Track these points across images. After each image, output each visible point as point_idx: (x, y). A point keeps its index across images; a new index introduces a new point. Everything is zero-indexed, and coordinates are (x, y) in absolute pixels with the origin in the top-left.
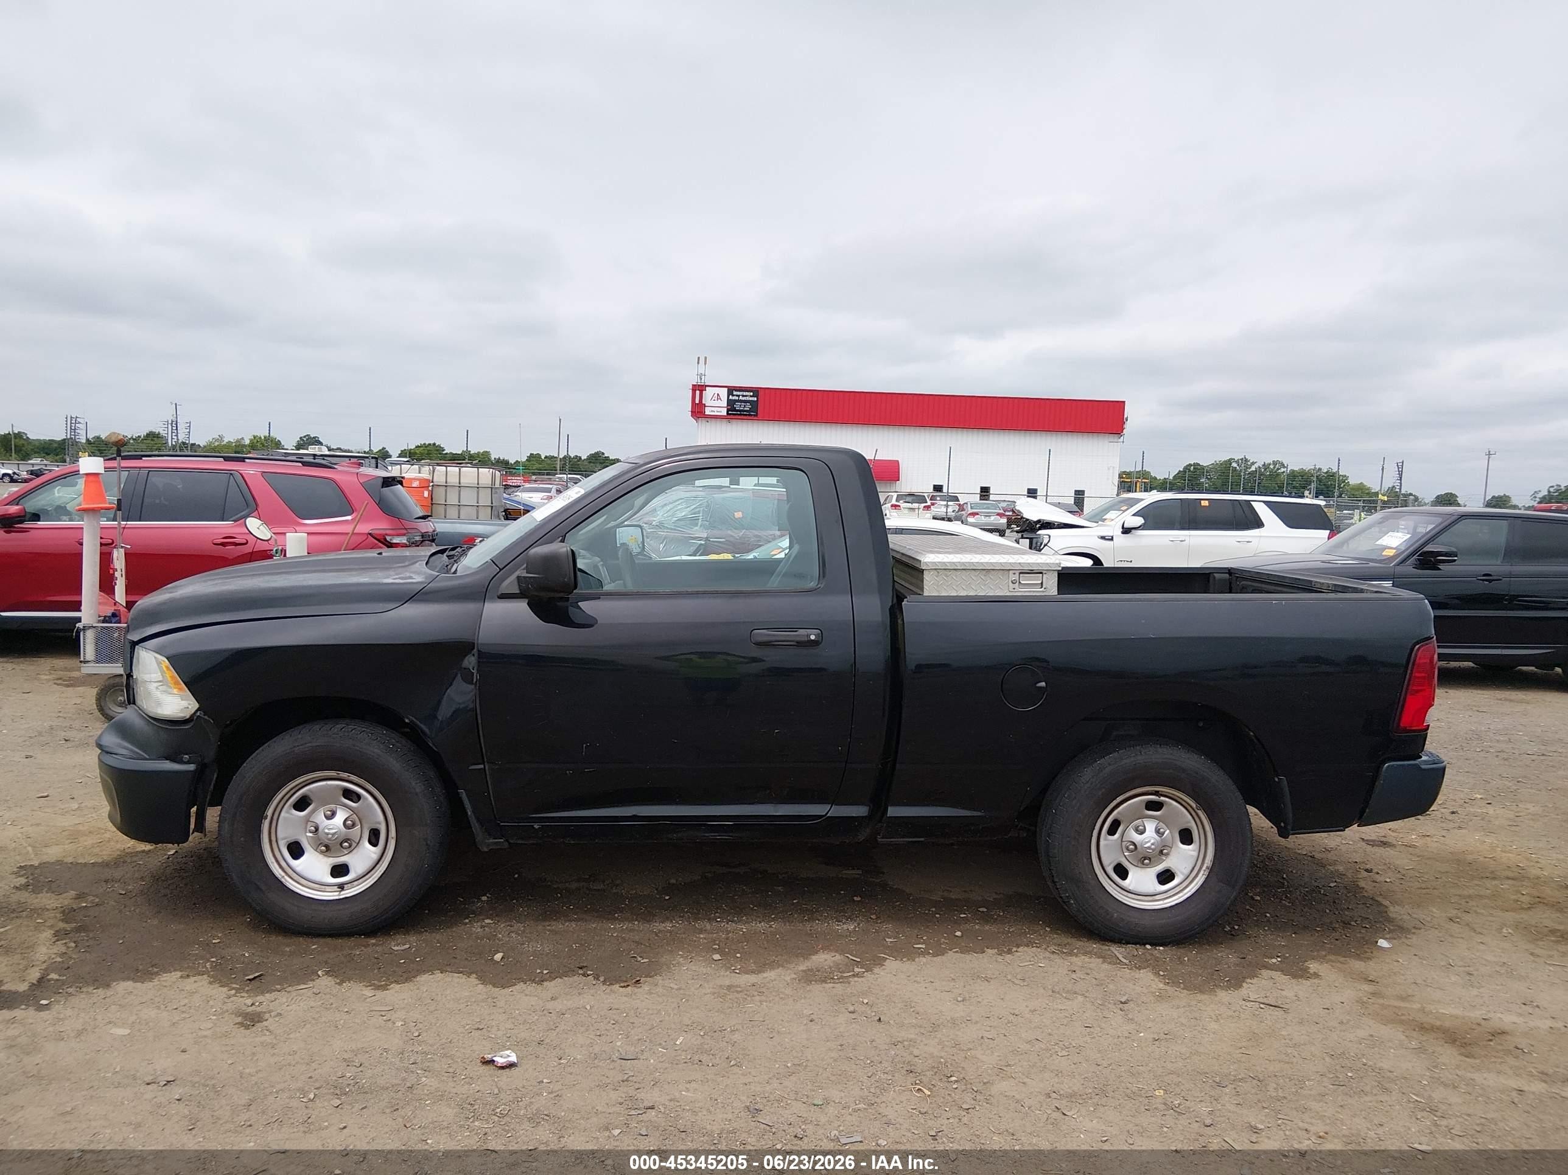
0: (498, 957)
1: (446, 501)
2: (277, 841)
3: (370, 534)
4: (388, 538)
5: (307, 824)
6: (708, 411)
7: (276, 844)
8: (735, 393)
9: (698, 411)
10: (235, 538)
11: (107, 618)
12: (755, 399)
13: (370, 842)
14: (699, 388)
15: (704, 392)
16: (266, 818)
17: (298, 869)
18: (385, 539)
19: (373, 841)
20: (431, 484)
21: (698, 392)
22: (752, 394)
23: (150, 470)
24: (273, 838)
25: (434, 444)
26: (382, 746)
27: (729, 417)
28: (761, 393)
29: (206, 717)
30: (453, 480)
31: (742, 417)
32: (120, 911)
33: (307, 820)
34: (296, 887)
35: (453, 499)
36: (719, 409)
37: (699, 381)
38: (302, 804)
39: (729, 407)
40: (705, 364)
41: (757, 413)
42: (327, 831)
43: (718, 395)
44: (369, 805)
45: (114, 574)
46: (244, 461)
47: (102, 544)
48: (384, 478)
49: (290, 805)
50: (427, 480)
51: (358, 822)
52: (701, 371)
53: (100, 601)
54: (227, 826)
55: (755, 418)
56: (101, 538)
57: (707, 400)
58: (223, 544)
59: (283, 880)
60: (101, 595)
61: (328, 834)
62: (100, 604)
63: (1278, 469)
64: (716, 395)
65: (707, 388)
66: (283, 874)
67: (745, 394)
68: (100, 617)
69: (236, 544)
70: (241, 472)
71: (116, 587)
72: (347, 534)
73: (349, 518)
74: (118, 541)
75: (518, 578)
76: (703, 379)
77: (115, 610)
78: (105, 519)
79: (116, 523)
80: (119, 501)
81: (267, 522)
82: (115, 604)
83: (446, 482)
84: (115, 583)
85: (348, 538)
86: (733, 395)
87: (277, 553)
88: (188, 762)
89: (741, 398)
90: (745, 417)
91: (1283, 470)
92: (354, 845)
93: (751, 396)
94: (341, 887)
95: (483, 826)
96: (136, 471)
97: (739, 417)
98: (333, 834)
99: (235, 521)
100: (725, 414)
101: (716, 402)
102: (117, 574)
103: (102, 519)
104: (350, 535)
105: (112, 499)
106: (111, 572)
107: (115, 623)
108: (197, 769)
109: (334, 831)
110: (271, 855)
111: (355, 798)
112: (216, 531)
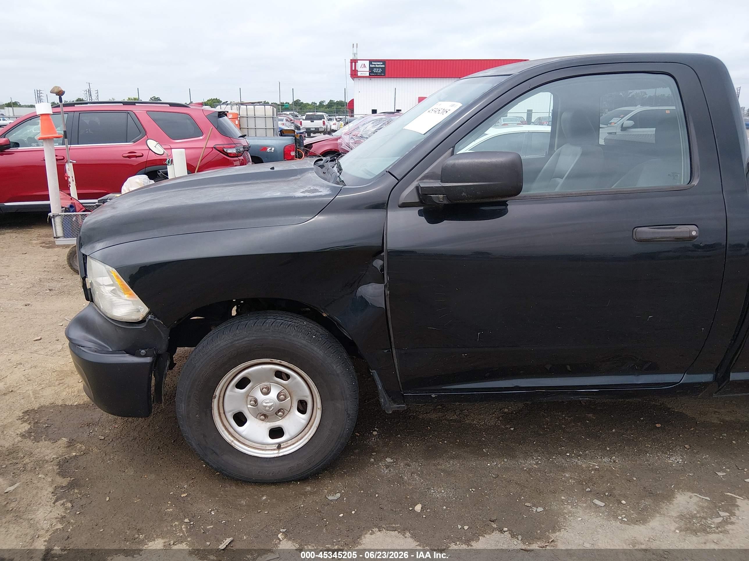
0: (418, 508)
1: (248, 126)
2: (224, 413)
3: (214, 148)
4: (225, 150)
5: (247, 398)
6: (359, 74)
7: (224, 415)
8: (373, 63)
9: (354, 74)
10: (135, 153)
11: (67, 209)
12: (384, 66)
13: (299, 410)
14: (354, 62)
15: (357, 63)
16: (215, 398)
17: (244, 434)
18: (224, 151)
19: (301, 408)
20: (239, 116)
21: (353, 64)
22: (382, 63)
23: (80, 112)
24: (222, 411)
25: (216, 99)
26: (307, 338)
27: (370, 77)
28: (387, 62)
29: (156, 319)
30: (251, 113)
31: (377, 76)
32: (103, 461)
33: (247, 395)
34: (242, 448)
35: (251, 125)
36: (365, 73)
37: (354, 57)
38: (242, 384)
39: (370, 71)
40: (357, 48)
41: (385, 74)
42: (265, 404)
43: (364, 64)
44: (298, 383)
45: (68, 180)
46: (135, 105)
47: (57, 160)
48: (219, 112)
49: (233, 385)
50: (236, 113)
51: (288, 395)
52: (355, 52)
53: (61, 197)
54: (183, 406)
55: (384, 77)
56: (56, 156)
57: (359, 68)
58: (129, 157)
59: (233, 444)
60: (62, 194)
61: (266, 407)
62: (61, 199)
63: (643, 96)
64: (363, 65)
65: (358, 61)
66: (232, 439)
67: (378, 63)
68: (62, 208)
69: (137, 157)
70: (134, 111)
71: (70, 188)
72: (203, 148)
73: (201, 138)
74: (67, 157)
75: (417, 188)
76: (356, 56)
77: (71, 203)
78: (58, 144)
79: (65, 146)
80: (65, 132)
81: (160, 142)
82: (71, 199)
83: (247, 115)
84: (70, 185)
85: (203, 150)
86: (372, 65)
87: (169, 163)
88: (145, 356)
89: (376, 66)
90: (379, 77)
91: (645, 96)
92: (286, 412)
93: (381, 65)
94: (279, 447)
95: (390, 397)
96: (72, 114)
97: (376, 77)
98: (270, 407)
99: (134, 142)
100: (368, 75)
101: (363, 69)
102: (70, 180)
103: (55, 144)
104: (204, 148)
105: (60, 131)
106: (66, 179)
107: (72, 212)
108: (153, 361)
109: (270, 404)
110: (221, 425)
111: (284, 377)
112: (124, 149)
